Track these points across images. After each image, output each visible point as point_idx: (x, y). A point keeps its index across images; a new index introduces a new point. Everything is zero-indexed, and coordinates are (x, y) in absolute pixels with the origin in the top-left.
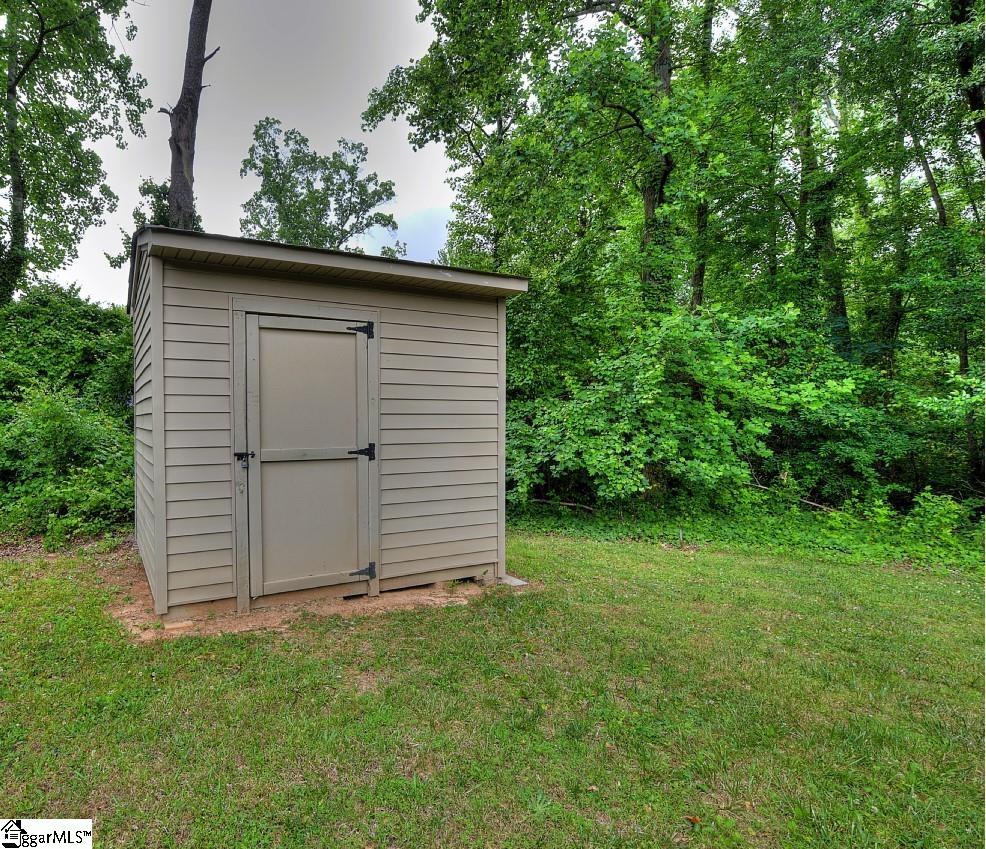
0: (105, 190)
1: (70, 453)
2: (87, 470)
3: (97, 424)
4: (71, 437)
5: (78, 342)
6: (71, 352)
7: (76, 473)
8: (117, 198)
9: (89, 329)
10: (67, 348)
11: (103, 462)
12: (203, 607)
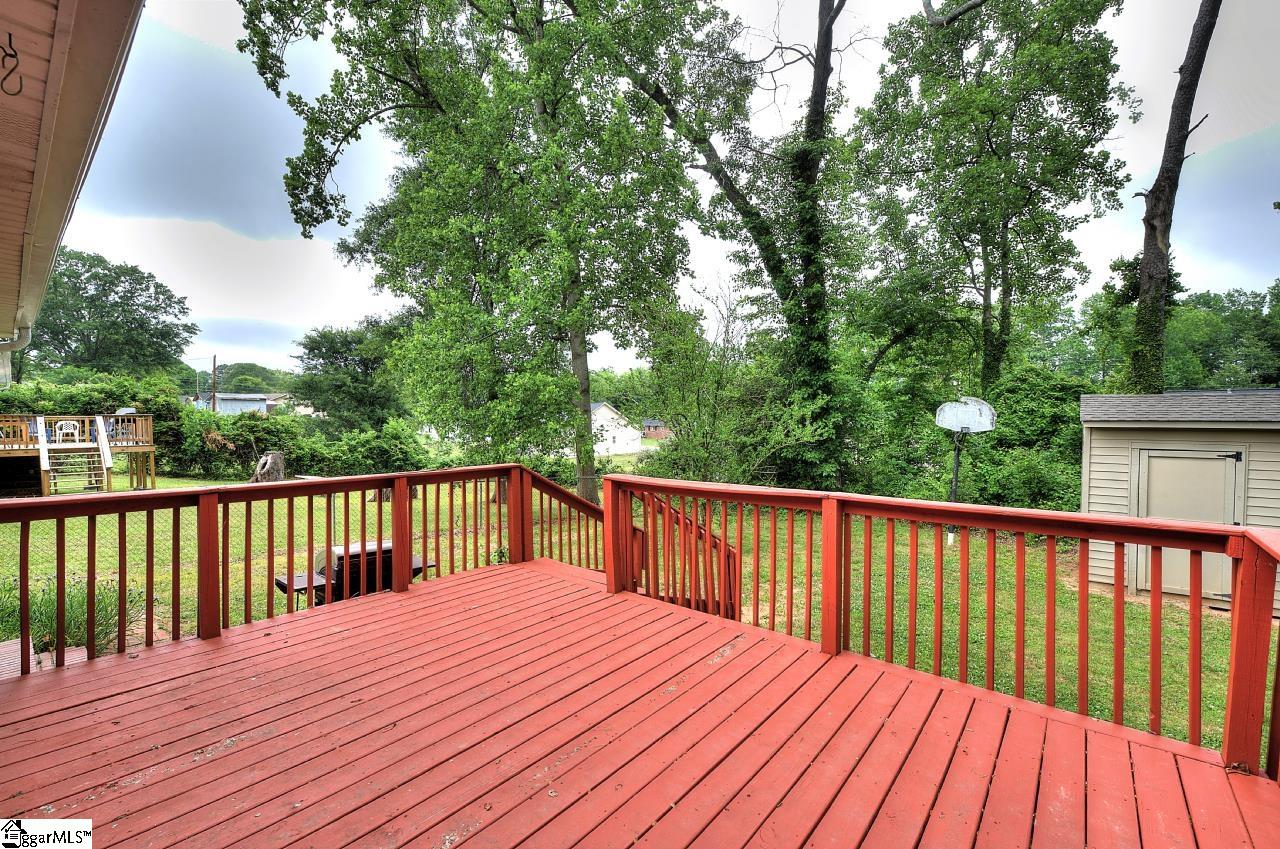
0: (1081, 268)
1: (1040, 490)
2: (1049, 503)
3: (1060, 472)
4: (1041, 481)
5: (1048, 410)
6: (1043, 416)
7: (1043, 504)
8: (1089, 272)
9: (1057, 399)
10: (1039, 414)
11: (1061, 498)
12: (1106, 586)
